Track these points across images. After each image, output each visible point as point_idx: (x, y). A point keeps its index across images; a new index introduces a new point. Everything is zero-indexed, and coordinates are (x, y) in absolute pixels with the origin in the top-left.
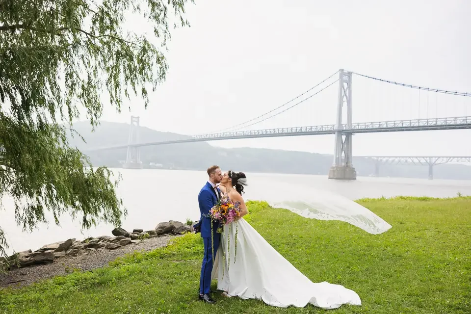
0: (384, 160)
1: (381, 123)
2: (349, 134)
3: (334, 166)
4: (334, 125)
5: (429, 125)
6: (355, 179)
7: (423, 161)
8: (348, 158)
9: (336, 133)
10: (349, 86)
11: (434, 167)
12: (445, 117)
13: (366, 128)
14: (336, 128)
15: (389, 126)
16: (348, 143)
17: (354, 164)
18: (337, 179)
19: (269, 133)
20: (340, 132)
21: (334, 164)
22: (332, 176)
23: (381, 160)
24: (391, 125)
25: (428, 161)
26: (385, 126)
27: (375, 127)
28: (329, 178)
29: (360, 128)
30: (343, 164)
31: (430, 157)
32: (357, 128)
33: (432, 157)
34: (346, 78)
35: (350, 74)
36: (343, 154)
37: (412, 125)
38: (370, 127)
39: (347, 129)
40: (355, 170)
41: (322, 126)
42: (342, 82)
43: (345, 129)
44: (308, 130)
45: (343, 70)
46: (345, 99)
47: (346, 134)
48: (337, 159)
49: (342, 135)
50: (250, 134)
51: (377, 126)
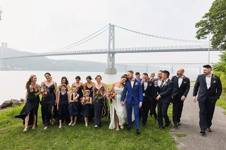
0: (129, 65)
1: (127, 49)
2: (113, 53)
3: (107, 68)
4: (107, 49)
5: (146, 50)
6: (116, 74)
7: (144, 65)
8: (113, 64)
9: (108, 53)
10: (114, 32)
11: (148, 68)
12: (152, 47)
13: (121, 51)
14: (108, 51)
15: (130, 50)
16: (113, 57)
17: (116, 67)
18: (108, 74)
19: (77, 52)
20: (110, 53)
21: (107, 67)
22: (106, 73)
23: (127, 65)
24: (131, 50)
25: (146, 65)
26: (128, 50)
27: (124, 51)
28: (105, 74)
29: (118, 51)
30: (111, 67)
31: (147, 64)
32: (117, 51)
33: (148, 64)
34: (112, 28)
35: (114, 26)
36: (111, 63)
37: (139, 50)
38: (123, 50)
39: (113, 51)
40: (116, 70)
41: (102, 50)
42: (110, 29)
43: (111, 51)
44: (100, 51)
45: (111, 24)
46: (111, 38)
47: (112, 53)
48: (108, 65)
49: (111, 54)
50: (67, 53)
51: (125, 50)
